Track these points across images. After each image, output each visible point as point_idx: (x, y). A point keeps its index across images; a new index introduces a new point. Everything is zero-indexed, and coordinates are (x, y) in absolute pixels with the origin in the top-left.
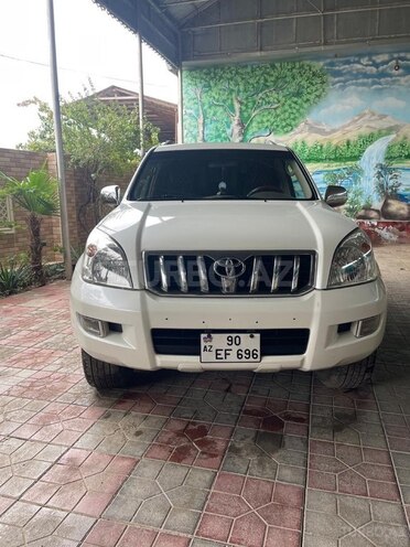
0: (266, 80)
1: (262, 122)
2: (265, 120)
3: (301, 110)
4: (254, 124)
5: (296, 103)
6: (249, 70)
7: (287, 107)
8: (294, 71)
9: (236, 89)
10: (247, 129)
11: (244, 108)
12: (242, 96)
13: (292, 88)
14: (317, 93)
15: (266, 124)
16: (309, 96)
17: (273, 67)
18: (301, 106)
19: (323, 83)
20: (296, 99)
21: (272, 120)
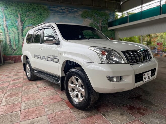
0: (29, 9)
1: (29, 22)
2: (30, 21)
3: (42, 20)
4: (26, 22)
5: (40, 17)
6: (22, 4)
7: (37, 18)
8: (38, 7)
9: (18, 10)
10: (24, 24)
11: (22, 16)
12: (21, 12)
13: (39, 13)
14: (47, 15)
15: (31, 23)
16: (44, 16)
17: (31, 5)
18: (42, 18)
19: (48, 12)
20: (40, 16)
21: (33, 21)
